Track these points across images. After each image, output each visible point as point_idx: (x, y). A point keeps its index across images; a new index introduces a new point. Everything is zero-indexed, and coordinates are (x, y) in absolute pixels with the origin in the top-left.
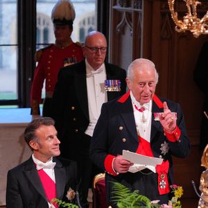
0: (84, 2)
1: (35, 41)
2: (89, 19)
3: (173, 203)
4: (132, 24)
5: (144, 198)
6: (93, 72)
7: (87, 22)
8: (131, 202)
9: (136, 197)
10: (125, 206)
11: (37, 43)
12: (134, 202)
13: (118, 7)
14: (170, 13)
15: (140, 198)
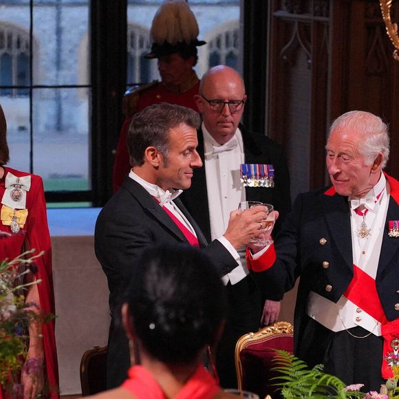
0: (219, 4)
1: (125, 80)
2: (227, 37)
3: (389, 390)
4: (311, 47)
5: (333, 380)
6: (217, 148)
7: (223, 41)
8: (309, 387)
9: (318, 377)
10: (297, 394)
11: (128, 82)
12: (314, 386)
13: (283, 13)
14: (383, 25)
15: (326, 380)
